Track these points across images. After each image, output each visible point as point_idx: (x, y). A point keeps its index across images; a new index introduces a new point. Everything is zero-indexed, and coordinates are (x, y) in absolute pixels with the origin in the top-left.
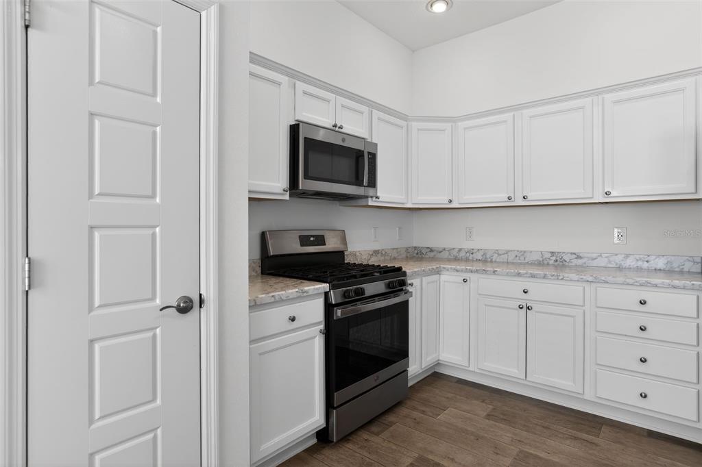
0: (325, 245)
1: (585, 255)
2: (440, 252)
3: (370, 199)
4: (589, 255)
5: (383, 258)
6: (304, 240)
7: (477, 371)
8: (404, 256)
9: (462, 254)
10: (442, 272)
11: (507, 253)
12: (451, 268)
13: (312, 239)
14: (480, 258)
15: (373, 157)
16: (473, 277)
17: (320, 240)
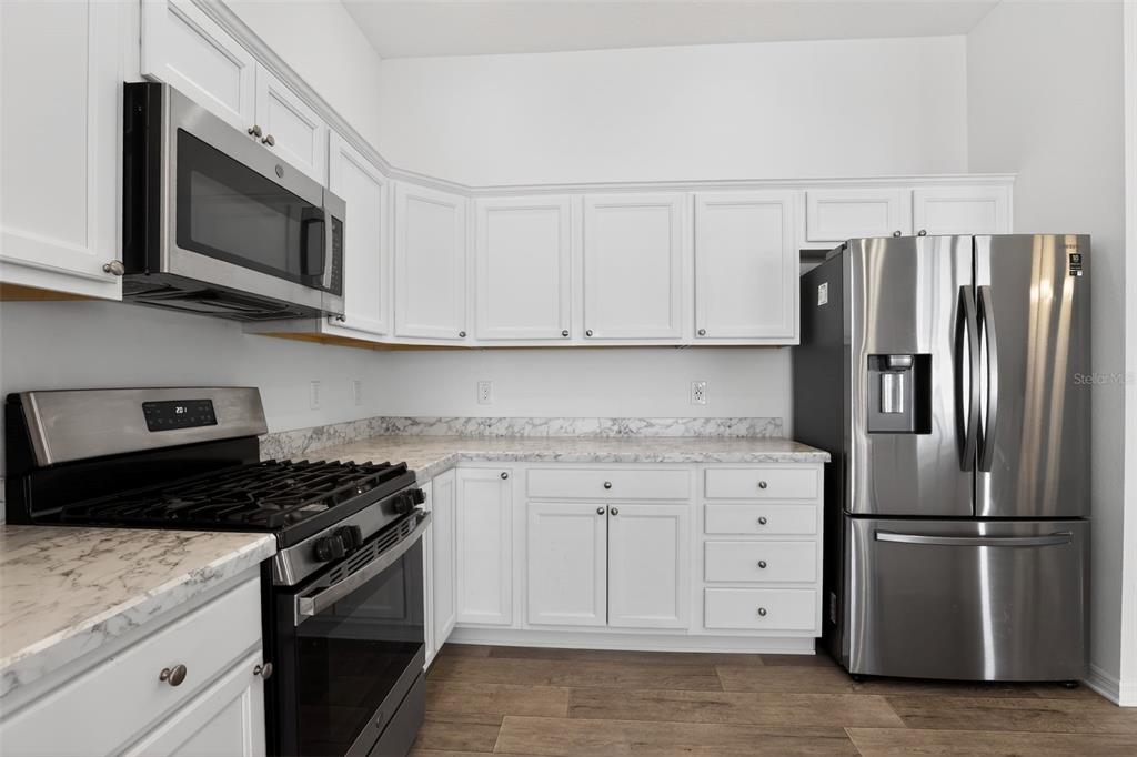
0: (214, 422)
1: (658, 421)
2: (432, 425)
3: (324, 320)
4: (661, 422)
5: (330, 443)
6: (159, 414)
7: (527, 628)
8: (365, 435)
9: (472, 427)
10: (461, 464)
11: (546, 423)
12: (478, 456)
13: (179, 410)
14: (502, 431)
15: (339, 226)
16: (515, 469)
17: (202, 412)
